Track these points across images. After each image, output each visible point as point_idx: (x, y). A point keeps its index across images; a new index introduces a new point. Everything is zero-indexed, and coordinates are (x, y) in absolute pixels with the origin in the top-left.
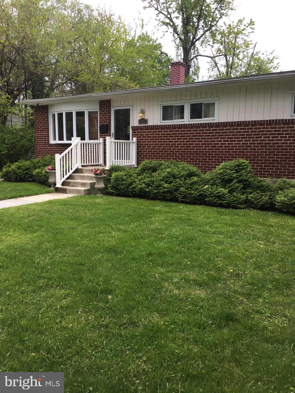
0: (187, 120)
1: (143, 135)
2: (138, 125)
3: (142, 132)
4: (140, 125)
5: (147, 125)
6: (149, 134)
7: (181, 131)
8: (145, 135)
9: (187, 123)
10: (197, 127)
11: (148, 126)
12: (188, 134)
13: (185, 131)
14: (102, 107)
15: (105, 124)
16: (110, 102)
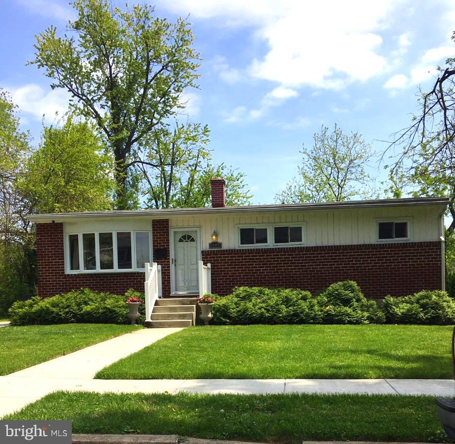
0: (271, 244)
2: (208, 249)
4: (211, 249)
8: (221, 260)
14: (157, 227)
15: (162, 248)
16: (168, 222)
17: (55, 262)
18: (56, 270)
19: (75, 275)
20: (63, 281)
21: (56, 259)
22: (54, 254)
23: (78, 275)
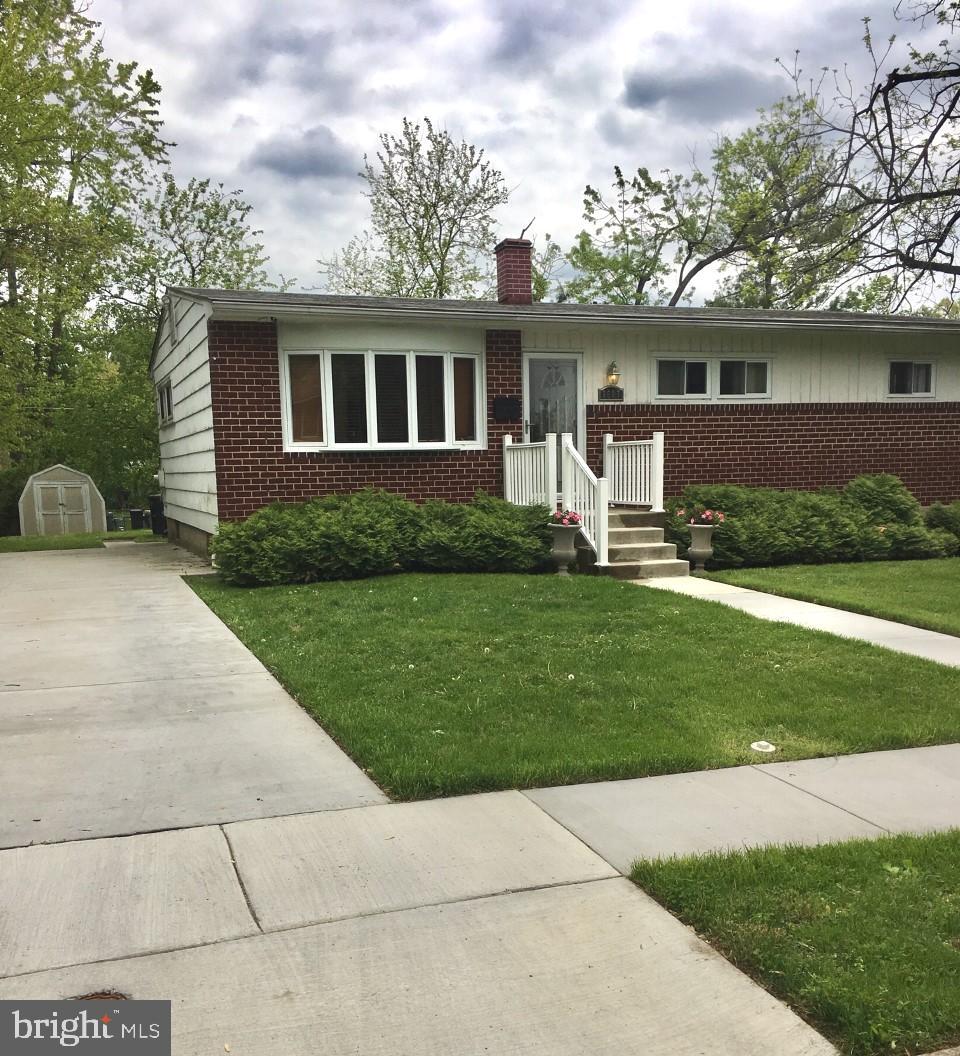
0: (713, 395)
1: (620, 427)
2: (597, 403)
3: (618, 421)
4: (602, 403)
5: (622, 403)
6: (633, 427)
7: (709, 420)
8: (625, 427)
9: (714, 402)
10: (741, 413)
11: (623, 406)
12: (723, 426)
13: (717, 420)
14: (497, 348)
15: (507, 395)
16: (519, 336)
17: (260, 422)
18: (263, 442)
19: (311, 454)
20: (280, 468)
21: (262, 415)
22: (256, 402)
23: (319, 454)
